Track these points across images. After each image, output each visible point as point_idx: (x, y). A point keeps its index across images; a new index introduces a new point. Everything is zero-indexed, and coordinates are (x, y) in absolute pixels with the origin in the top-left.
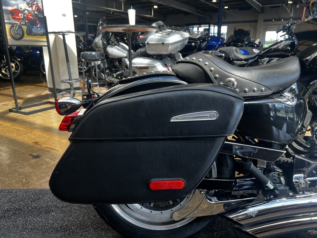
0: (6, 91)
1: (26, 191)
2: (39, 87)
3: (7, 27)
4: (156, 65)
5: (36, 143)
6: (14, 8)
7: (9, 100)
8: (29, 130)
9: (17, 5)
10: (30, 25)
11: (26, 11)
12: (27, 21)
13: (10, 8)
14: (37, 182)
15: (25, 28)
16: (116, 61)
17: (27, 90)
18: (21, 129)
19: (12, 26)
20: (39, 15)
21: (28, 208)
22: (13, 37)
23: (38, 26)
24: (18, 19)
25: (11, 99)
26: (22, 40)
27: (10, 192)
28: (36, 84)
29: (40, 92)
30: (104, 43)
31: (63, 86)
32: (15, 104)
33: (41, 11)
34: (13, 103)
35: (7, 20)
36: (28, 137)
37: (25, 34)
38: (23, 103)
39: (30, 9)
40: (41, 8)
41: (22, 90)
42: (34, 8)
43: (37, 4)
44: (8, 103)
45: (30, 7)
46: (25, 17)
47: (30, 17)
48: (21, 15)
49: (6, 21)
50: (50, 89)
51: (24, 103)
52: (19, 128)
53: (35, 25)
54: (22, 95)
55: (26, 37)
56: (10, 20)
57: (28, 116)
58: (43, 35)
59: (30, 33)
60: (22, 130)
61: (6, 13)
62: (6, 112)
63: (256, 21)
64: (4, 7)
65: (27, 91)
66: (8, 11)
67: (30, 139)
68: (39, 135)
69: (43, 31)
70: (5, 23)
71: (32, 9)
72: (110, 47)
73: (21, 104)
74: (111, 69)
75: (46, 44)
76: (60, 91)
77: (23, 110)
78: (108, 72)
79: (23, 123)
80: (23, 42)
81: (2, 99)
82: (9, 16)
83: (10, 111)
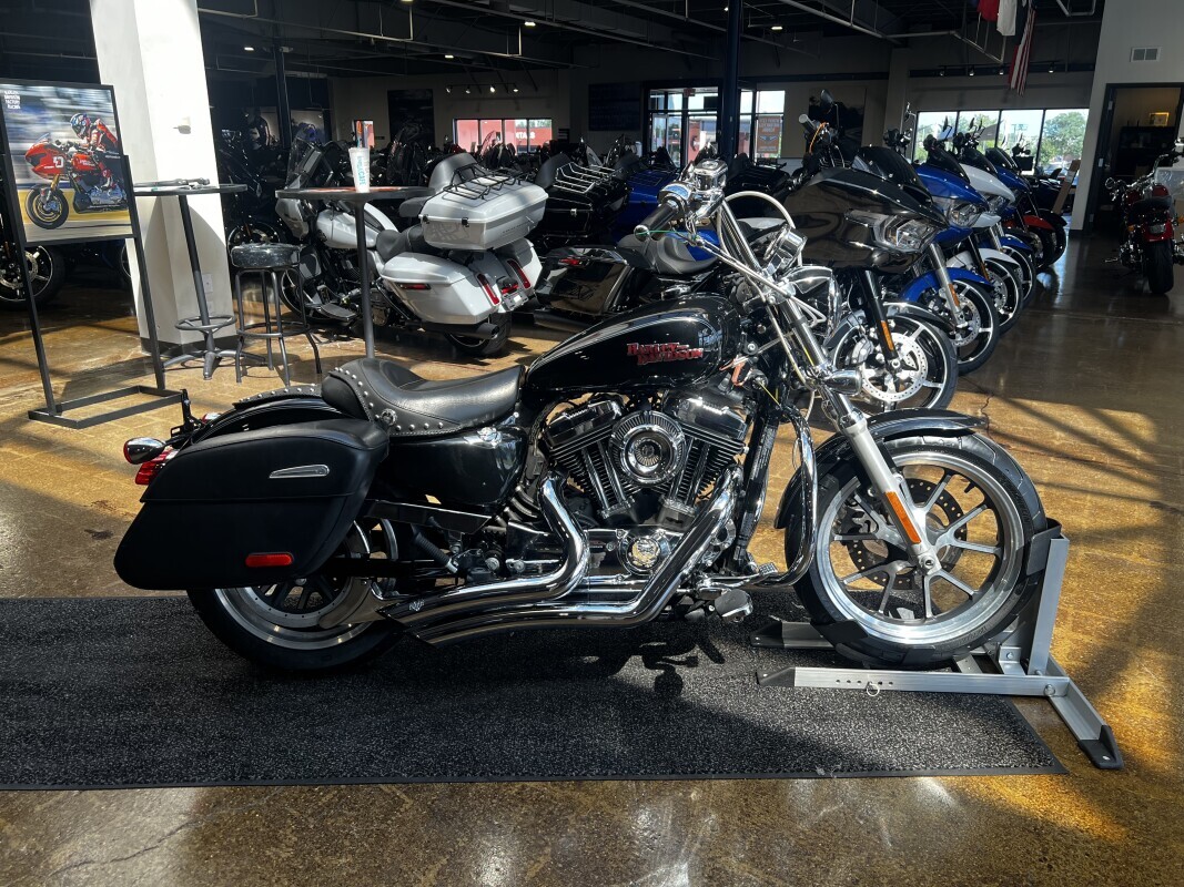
0: (13, 346)
1: (81, 602)
2: (115, 334)
3: (23, 196)
4: (449, 280)
5: (103, 504)
6: (38, 144)
7: (28, 381)
8: (84, 470)
9: (48, 134)
10: (83, 185)
11: (72, 149)
12: (74, 175)
13: (29, 146)
14: (102, 585)
15: (69, 193)
16: (345, 259)
17: (77, 344)
18: (65, 468)
19: (36, 193)
20: (108, 154)
21: (84, 628)
22: (38, 223)
23: (106, 185)
24: (51, 173)
25: (31, 376)
26: (63, 226)
27: (47, 603)
28: (102, 323)
29: (115, 351)
30: (307, 208)
31: (185, 339)
32: (43, 394)
33: (114, 143)
34: (38, 390)
35: (21, 176)
36: (83, 489)
37: (71, 209)
38: (66, 389)
39: (84, 142)
40: (115, 134)
41: (61, 345)
42: (94, 137)
43: (103, 126)
44: (24, 389)
45: (82, 137)
46: (70, 165)
47: (85, 163)
48: (59, 162)
49: (18, 181)
50: (146, 344)
51: (68, 387)
52: (59, 466)
53: (97, 183)
54: (63, 362)
55: (74, 219)
56: (28, 176)
57: (81, 431)
58: (120, 207)
59: (84, 205)
60: (66, 472)
61: (19, 160)
62: (19, 421)
63: (884, 76)
64: (12, 146)
65: (76, 348)
66: (23, 153)
67: (88, 494)
68: (109, 483)
69: (119, 196)
70: (15, 187)
71: (89, 141)
72: (327, 216)
73: (61, 392)
74: (333, 279)
75: (129, 231)
76: (176, 351)
77: (65, 415)
78: (324, 290)
79: (68, 451)
80: (68, 232)
81: (4, 377)
82: (26, 166)
83: (33, 416)
